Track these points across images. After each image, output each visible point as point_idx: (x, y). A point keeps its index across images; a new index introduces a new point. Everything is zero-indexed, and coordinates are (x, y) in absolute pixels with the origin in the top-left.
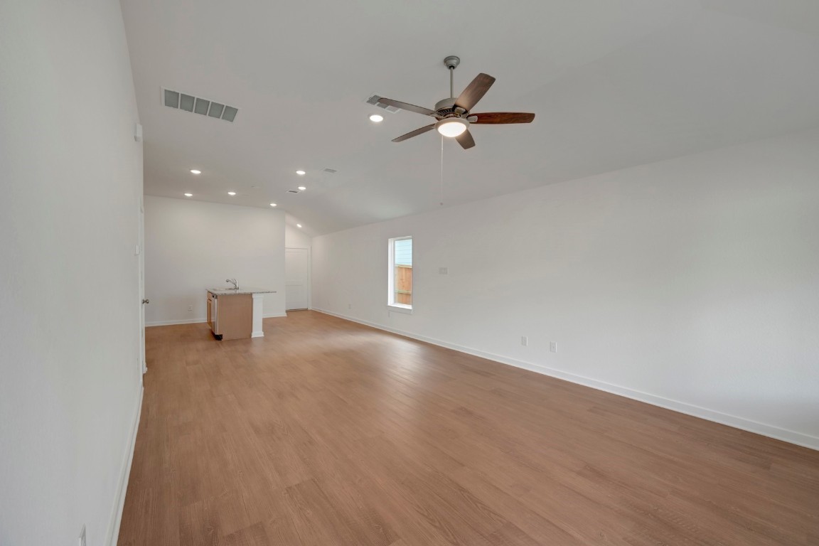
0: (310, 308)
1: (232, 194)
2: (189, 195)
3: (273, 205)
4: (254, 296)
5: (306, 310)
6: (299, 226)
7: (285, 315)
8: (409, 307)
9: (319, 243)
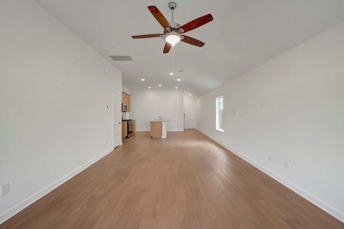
0: (196, 128)
1: (160, 85)
2: (150, 88)
3: (177, 88)
4: (163, 123)
5: (195, 129)
6: (190, 95)
7: (183, 130)
8: (222, 131)
9: (198, 101)
